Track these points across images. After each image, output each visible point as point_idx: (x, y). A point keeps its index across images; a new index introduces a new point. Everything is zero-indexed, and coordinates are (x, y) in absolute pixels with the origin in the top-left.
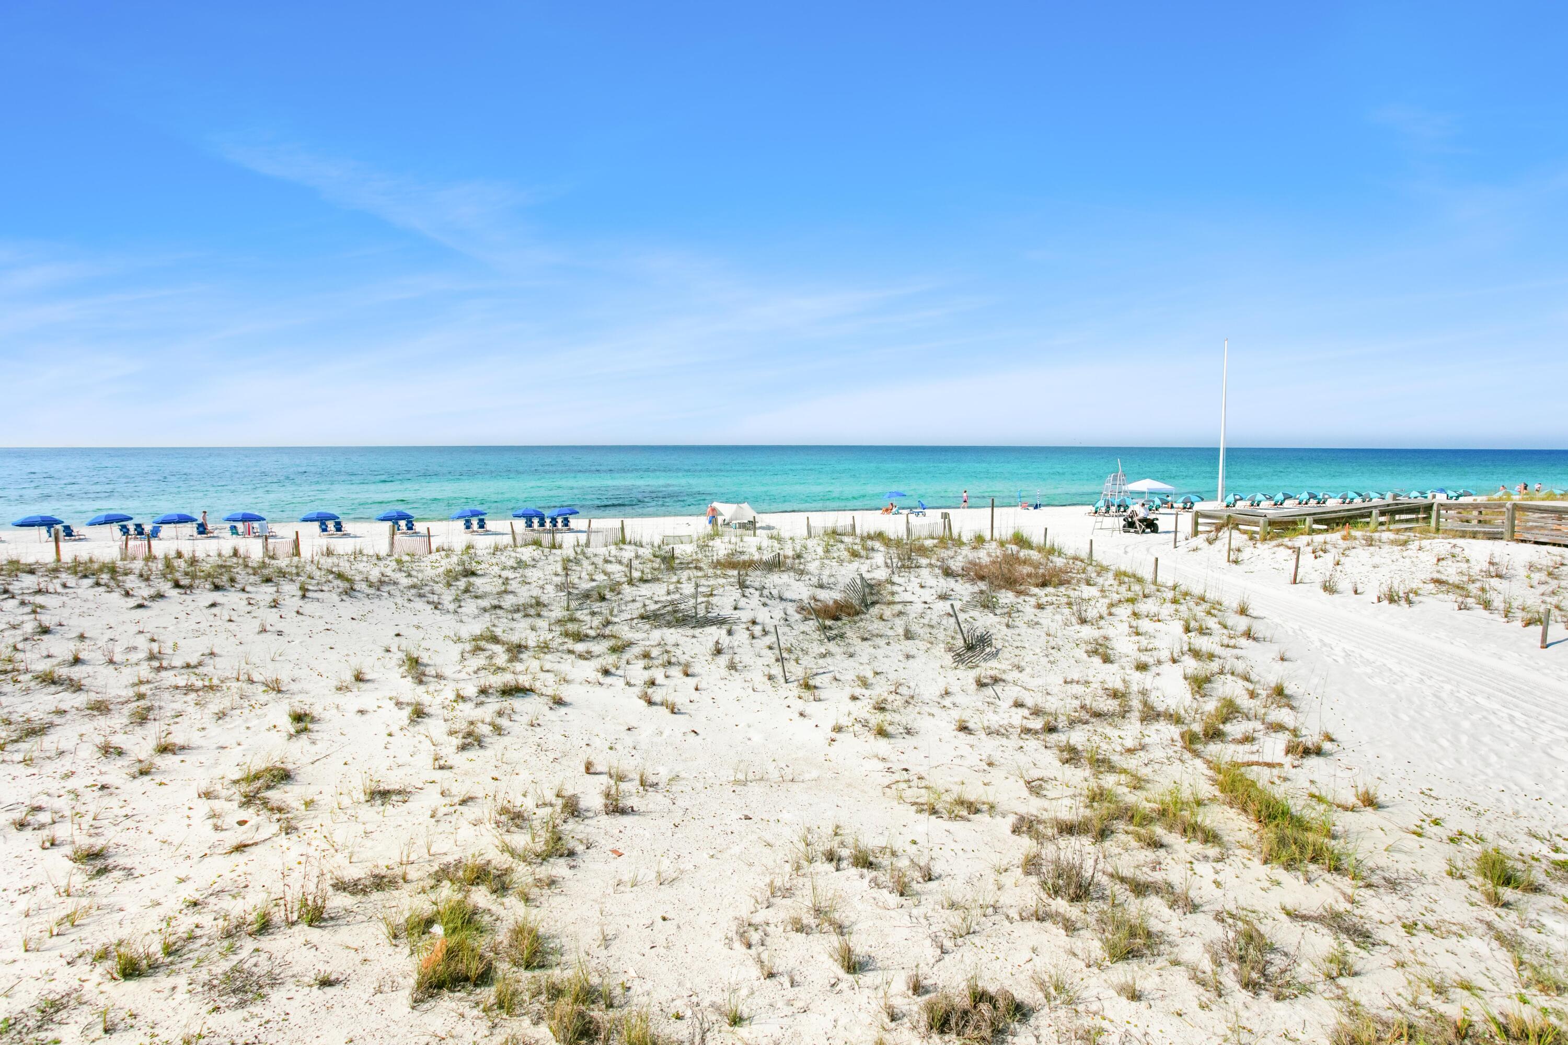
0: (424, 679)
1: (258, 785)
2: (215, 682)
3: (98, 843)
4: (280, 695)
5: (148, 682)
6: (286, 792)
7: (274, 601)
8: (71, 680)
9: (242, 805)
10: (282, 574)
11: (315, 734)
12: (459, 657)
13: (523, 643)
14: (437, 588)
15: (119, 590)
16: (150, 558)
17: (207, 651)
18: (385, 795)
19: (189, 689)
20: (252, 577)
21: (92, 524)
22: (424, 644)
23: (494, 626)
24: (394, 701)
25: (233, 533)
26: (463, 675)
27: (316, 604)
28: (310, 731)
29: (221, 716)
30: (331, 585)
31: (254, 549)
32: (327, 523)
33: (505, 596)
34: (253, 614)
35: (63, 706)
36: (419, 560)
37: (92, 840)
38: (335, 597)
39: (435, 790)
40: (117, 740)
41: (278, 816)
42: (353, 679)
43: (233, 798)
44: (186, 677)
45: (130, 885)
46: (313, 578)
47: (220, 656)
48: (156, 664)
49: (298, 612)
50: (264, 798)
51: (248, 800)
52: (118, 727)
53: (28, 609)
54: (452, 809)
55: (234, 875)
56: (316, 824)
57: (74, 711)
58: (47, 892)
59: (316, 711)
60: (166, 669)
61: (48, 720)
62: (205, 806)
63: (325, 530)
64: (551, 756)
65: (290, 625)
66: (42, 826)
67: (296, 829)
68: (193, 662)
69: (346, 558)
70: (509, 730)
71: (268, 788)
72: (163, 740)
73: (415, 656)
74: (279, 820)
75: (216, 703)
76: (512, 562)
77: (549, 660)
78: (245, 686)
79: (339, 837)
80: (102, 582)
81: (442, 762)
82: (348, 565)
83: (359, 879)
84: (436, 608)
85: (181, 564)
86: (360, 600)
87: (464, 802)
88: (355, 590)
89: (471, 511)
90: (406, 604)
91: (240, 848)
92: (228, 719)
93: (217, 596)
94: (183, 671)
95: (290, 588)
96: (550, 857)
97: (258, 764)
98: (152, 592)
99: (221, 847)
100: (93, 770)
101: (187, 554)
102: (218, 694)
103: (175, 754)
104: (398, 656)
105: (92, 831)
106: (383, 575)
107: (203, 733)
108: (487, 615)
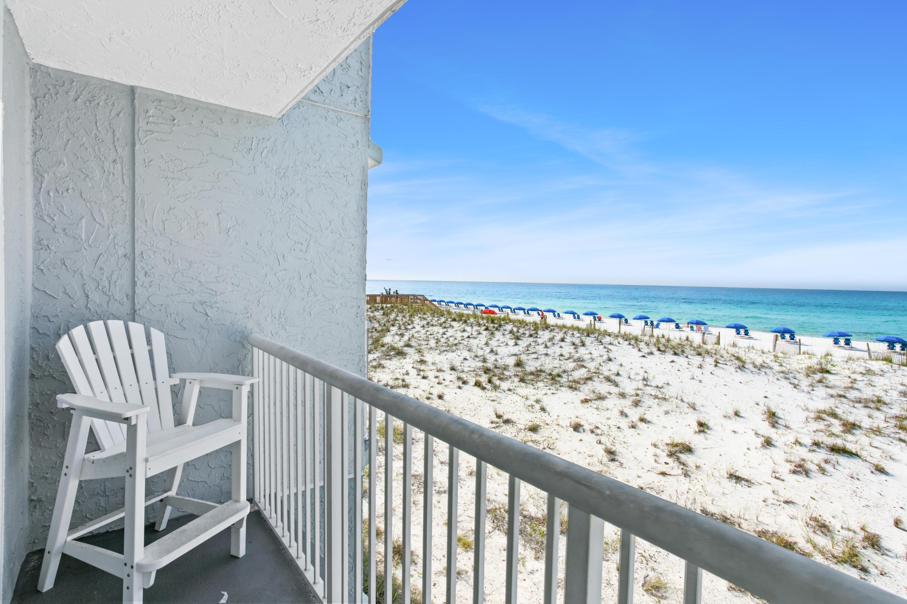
0: (776, 425)
1: (677, 449)
2: (667, 397)
3: (614, 449)
4: (694, 411)
5: (641, 390)
6: (688, 458)
7: (701, 365)
8: (615, 381)
9: (668, 456)
10: (708, 352)
11: (708, 435)
12: (804, 419)
13: (857, 423)
14: (798, 376)
15: (637, 348)
16: (652, 336)
17: (666, 382)
18: (738, 479)
19: (656, 397)
20: (693, 351)
21: (635, 319)
22: (781, 406)
23: (837, 407)
24: (754, 432)
25: (691, 330)
26: (805, 431)
27: (722, 370)
28: (705, 432)
29: (667, 413)
30: (732, 362)
31: (696, 338)
32: (741, 330)
33: (851, 390)
34: (689, 370)
35: (611, 391)
36: (790, 357)
37: (612, 447)
38: (732, 369)
39: (769, 489)
40: (626, 410)
41: (682, 467)
42: (733, 414)
43: (665, 450)
44: (656, 391)
45: (620, 469)
46: (723, 357)
47: (671, 386)
48: (645, 383)
49: (711, 373)
50: (678, 456)
51: (671, 455)
52: (627, 405)
53: (606, 350)
54: (778, 503)
55: (659, 484)
56: (699, 478)
57: (614, 394)
58: (595, 459)
59: (710, 424)
60: (648, 386)
61: (606, 395)
62: (653, 450)
63: (738, 334)
64: (864, 503)
65: (707, 378)
66: (597, 435)
67: (690, 476)
68: (660, 386)
69: (743, 349)
70: (832, 474)
71: (681, 452)
72: (642, 416)
73: (773, 411)
74: (682, 469)
75: (666, 406)
76: (862, 370)
77: (878, 441)
78: (679, 402)
79: (709, 488)
80: (632, 343)
81: (778, 475)
82: (744, 353)
83: (715, 514)
84: (795, 387)
85: (663, 341)
86: (747, 373)
87: (786, 502)
88: (745, 368)
89: (839, 333)
90: (775, 381)
91: (663, 474)
92: (669, 415)
93: (675, 358)
94: (655, 388)
95: (709, 360)
96: (845, 563)
97: (678, 440)
98: (649, 351)
99: (656, 470)
100: (616, 420)
101: (666, 337)
102: (667, 403)
103: (646, 423)
104: (763, 408)
105: (612, 443)
106: (764, 362)
107: (658, 418)
108: (833, 399)
